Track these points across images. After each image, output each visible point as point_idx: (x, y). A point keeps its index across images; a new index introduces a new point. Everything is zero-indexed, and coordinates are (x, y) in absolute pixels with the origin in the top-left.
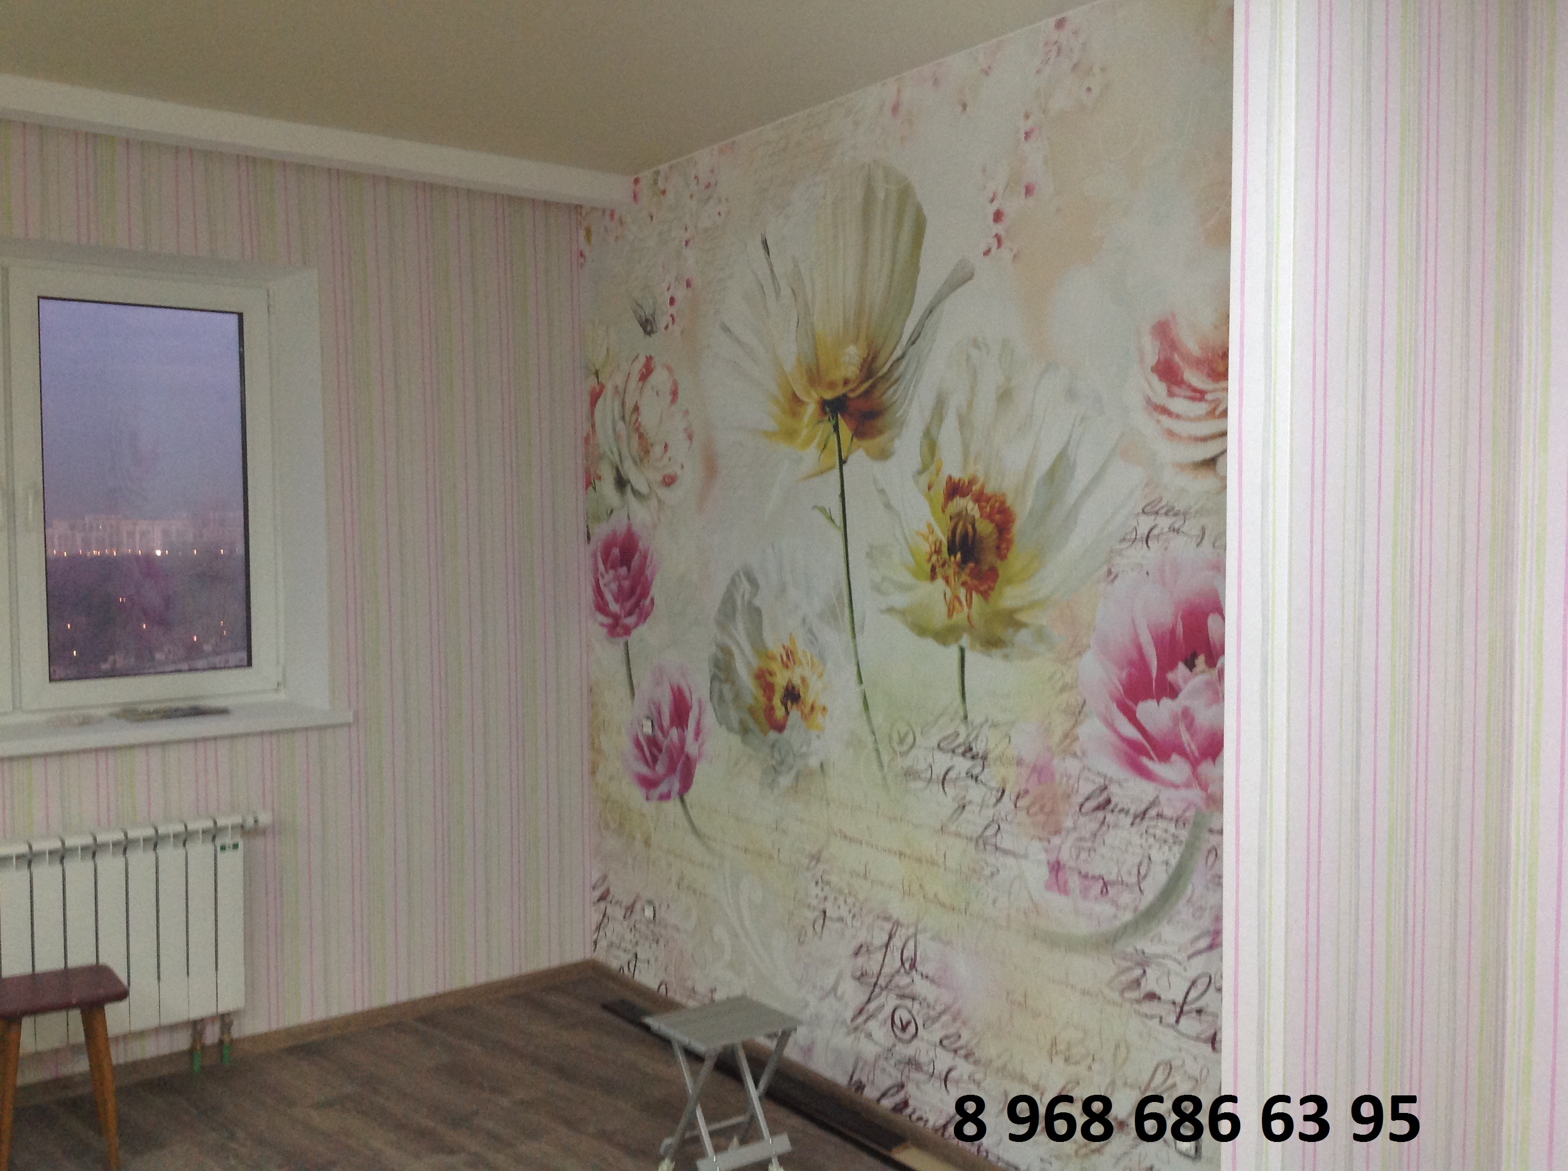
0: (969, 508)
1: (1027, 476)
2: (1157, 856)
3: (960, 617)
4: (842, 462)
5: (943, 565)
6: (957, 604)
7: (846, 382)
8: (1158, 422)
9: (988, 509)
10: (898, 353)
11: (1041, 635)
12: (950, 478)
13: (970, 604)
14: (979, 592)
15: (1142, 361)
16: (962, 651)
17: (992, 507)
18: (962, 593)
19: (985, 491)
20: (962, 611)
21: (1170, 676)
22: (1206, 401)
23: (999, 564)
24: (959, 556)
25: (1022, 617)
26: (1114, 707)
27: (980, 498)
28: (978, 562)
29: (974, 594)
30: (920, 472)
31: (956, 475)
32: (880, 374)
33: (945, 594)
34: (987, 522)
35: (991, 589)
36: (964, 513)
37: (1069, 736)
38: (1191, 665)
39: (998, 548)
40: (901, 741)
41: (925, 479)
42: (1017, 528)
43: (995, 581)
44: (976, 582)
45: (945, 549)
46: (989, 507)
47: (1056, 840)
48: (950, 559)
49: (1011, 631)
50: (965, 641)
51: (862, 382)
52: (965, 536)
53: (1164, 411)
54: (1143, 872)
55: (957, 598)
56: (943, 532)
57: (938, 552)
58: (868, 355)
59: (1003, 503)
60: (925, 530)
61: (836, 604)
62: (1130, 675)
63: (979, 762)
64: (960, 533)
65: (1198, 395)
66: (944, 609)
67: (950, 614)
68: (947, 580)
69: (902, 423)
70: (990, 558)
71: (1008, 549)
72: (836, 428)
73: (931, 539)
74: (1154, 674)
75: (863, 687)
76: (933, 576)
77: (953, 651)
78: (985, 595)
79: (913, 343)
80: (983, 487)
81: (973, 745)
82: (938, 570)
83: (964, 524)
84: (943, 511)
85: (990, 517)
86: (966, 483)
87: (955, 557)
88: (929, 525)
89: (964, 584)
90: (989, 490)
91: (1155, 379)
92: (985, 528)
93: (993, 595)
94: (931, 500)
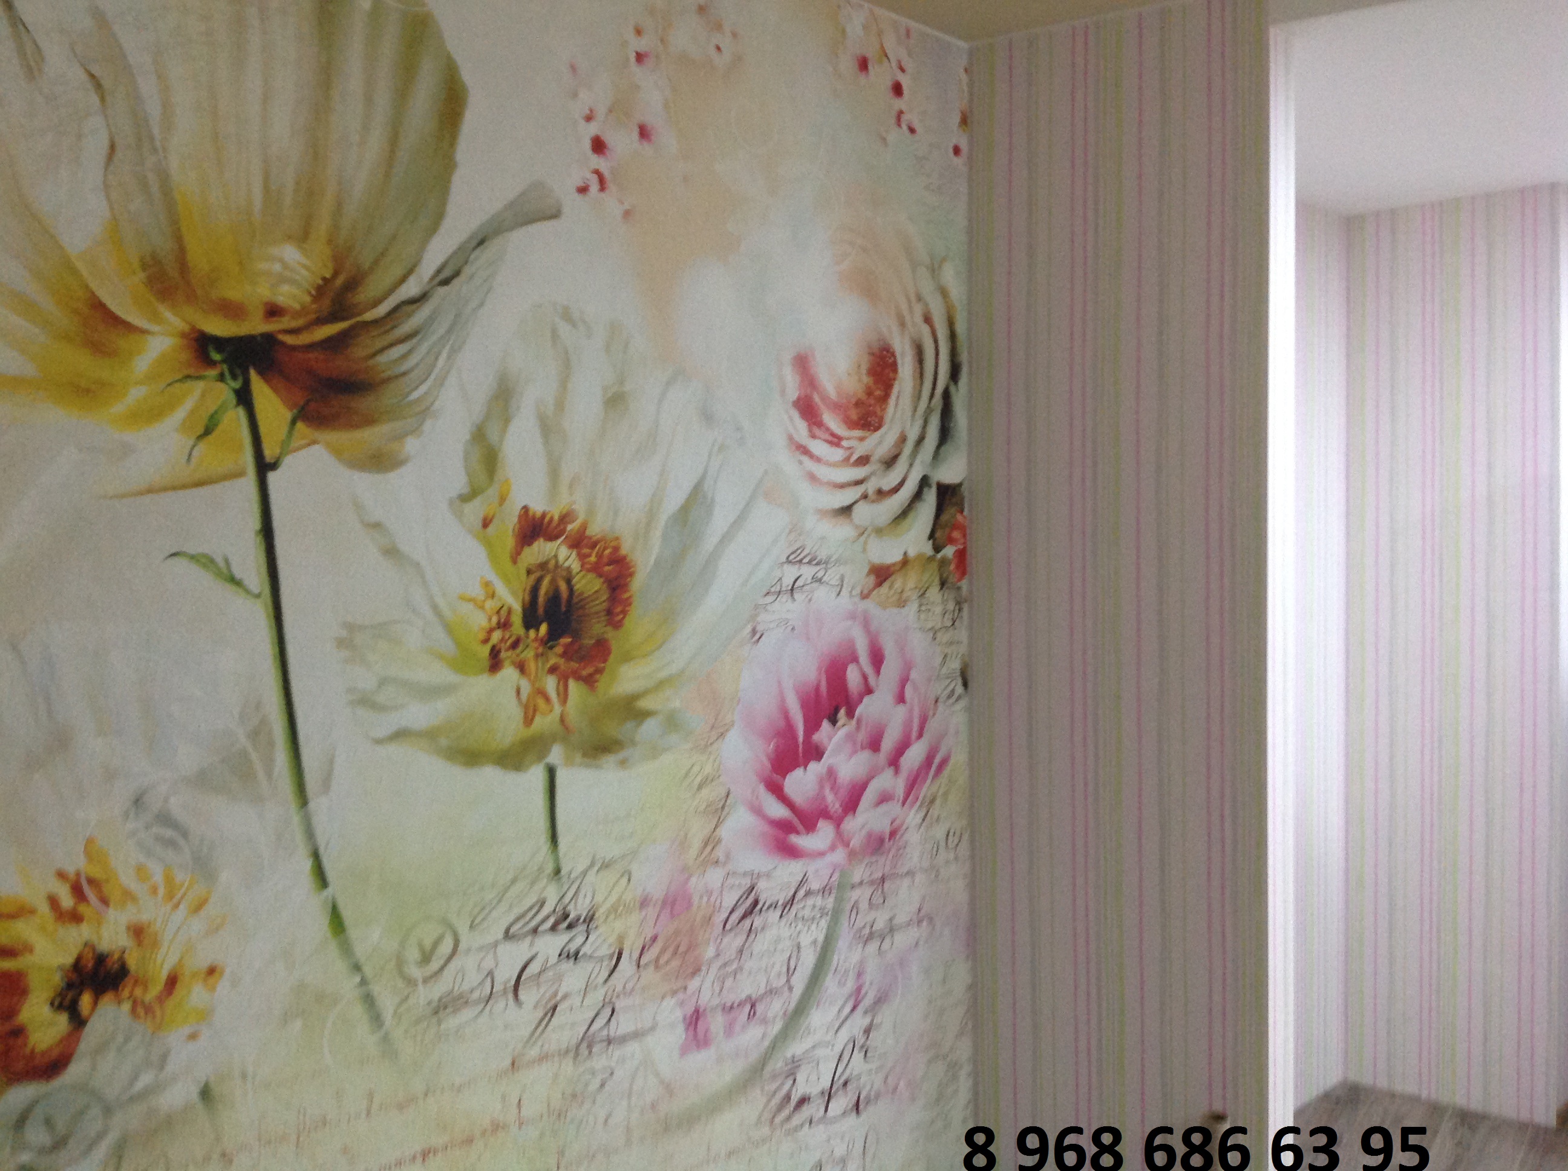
0: (561, 558)
1: (651, 514)
2: (805, 940)
3: (545, 722)
4: (264, 467)
5: (515, 645)
6: (541, 702)
7: (273, 311)
8: (801, 462)
9: (593, 559)
10: (411, 289)
11: (673, 723)
12: (526, 509)
13: (564, 697)
14: (579, 678)
15: (783, 392)
16: (551, 772)
17: (600, 556)
18: (551, 684)
19: (588, 533)
20: (551, 711)
21: (816, 737)
22: (843, 447)
23: (610, 634)
24: (544, 628)
25: (644, 704)
26: (762, 789)
27: (579, 542)
28: (576, 635)
29: (572, 683)
30: (465, 498)
31: (538, 507)
32: (369, 316)
33: (518, 692)
34: (591, 576)
35: (600, 671)
36: (553, 562)
37: (711, 841)
38: (834, 721)
39: (609, 612)
40: (426, 958)
41: (475, 510)
42: (637, 584)
43: (605, 661)
44: (574, 665)
45: (517, 620)
46: (594, 555)
47: (694, 984)
48: (527, 637)
49: (629, 725)
50: (556, 755)
51: (320, 321)
52: (554, 598)
53: (805, 451)
54: (792, 967)
55: (543, 694)
56: (514, 593)
57: (504, 625)
58: (336, 274)
59: (616, 549)
60: (478, 592)
61: (250, 749)
62: (777, 747)
63: (581, 928)
64: (546, 594)
65: (836, 440)
66: (517, 713)
67: (528, 721)
68: (521, 667)
69: (424, 412)
70: (597, 628)
71: (624, 613)
72: (244, 398)
73: (490, 605)
74: (801, 739)
75: (329, 891)
76: (495, 663)
77: (536, 775)
78: (590, 681)
79: (446, 282)
80: (584, 527)
81: (571, 907)
82: (503, 655)
83: (553, 581)
84: (514, 561)
85: (596, 569)
86: (556, 518)
87: (538, 630)
88: (487, 584)
89: (553, 670)
90: (595, 530)
91: (796, 415)
92: (588, 584)
93: (603, 681)
94: (489, 545)
